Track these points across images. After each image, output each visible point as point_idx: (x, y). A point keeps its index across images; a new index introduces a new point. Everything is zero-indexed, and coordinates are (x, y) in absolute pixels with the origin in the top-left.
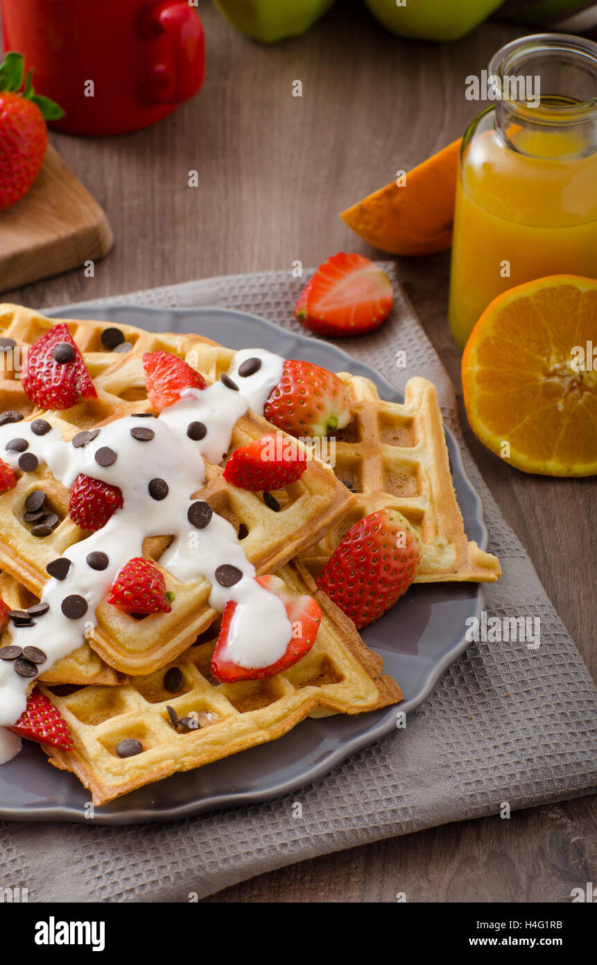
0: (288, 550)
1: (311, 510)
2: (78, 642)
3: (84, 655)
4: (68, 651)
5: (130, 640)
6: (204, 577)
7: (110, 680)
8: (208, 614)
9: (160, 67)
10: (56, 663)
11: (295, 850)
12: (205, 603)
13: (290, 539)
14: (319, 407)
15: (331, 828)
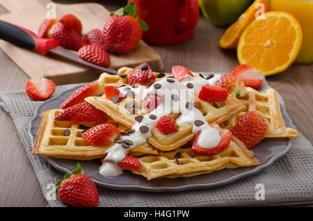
0: (221, 119)
1: (229, 109)
2: (145, 141)
3: (147, 145)
4: (141, 143)
5: (163, 140)
6: (190, 124)
7: (156, 152)
8: (191, 135)
9: (183, 20)
10: (137, 146)
11: (219, 202)
12: (190, 132)
13: (221, 117)
14: (234, 86)
15: (233, 197)
